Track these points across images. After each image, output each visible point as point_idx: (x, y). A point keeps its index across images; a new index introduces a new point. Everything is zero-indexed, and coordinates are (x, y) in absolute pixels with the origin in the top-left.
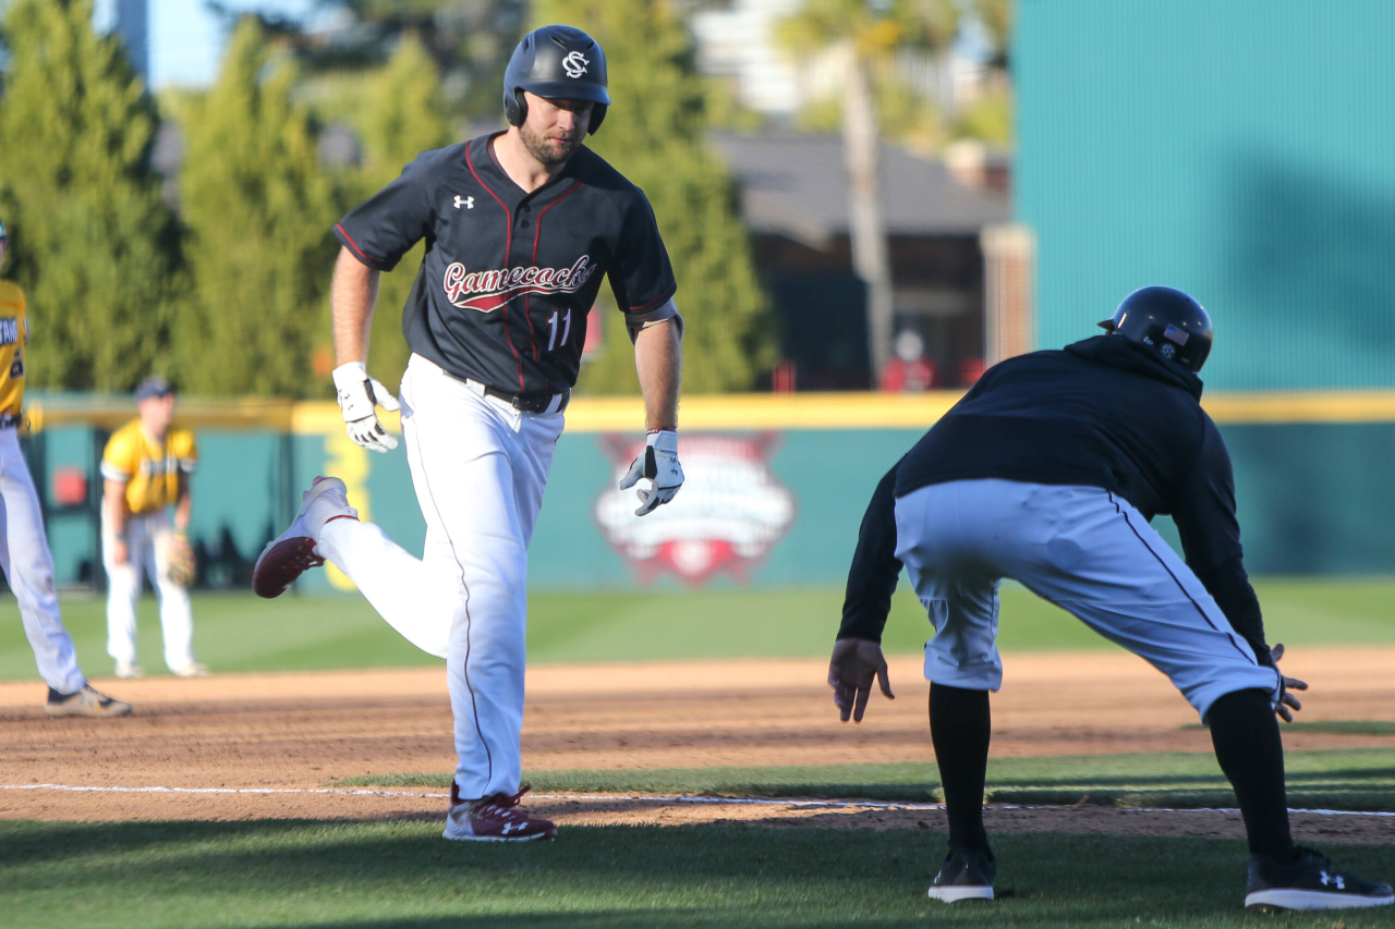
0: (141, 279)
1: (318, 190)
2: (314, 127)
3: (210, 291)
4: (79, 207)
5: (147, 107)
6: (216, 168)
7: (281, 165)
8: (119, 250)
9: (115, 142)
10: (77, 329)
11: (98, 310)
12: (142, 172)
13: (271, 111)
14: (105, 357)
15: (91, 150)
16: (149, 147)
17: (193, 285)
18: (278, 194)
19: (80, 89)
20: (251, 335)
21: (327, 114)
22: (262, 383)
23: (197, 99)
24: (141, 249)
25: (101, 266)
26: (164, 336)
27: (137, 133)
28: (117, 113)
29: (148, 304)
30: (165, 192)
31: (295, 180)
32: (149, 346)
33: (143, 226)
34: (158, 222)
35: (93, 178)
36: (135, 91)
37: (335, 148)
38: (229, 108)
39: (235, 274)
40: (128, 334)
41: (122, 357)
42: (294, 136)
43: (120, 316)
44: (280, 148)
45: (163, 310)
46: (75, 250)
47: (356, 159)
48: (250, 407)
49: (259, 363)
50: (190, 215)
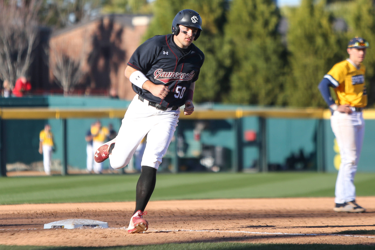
0: (274, 68)
1: (333, 39)
2: (332, 19)
3: (297, 73)
4: (254, 45)
5: (277, 13)
6: (299, 32)
7: (320, 31)
8: (267, 59)
9: (266, 23)
10: (253, 84)
11: (260, 79)
12: (275, 34)
13: (317, 14)
14: (262, 93)
15: (258, 26)
16: (277, 26)
17: (291, 70)
18: (319, 41)
19: (255, 7)
20: (310, 87)
21: (336, 14)
22: (314, 102)
23: (293, 10)
24: (274, 58)
25: (261, 64)
26: (282, 87)
27: (274, 21)
28: (267, 14)
29: (277, 76)
30: (283, 40)
31: (325, 37)
32: (277, 91)
33: (275, 52)
34: (281, 49)
35: (259, 36)
36: (273, 7)
37: (338, 26)
38: (304, 13)
39: (305, 67)
40: (270, 86)
41: (268, 94)
42: (325, 22)
43: (267, 80)
44: (320, 26)
45: (281, 79)
46: (253, 59)
47: (345, 29)
48: (310, 110)
49: (313, 96)
50: (291, 48)
